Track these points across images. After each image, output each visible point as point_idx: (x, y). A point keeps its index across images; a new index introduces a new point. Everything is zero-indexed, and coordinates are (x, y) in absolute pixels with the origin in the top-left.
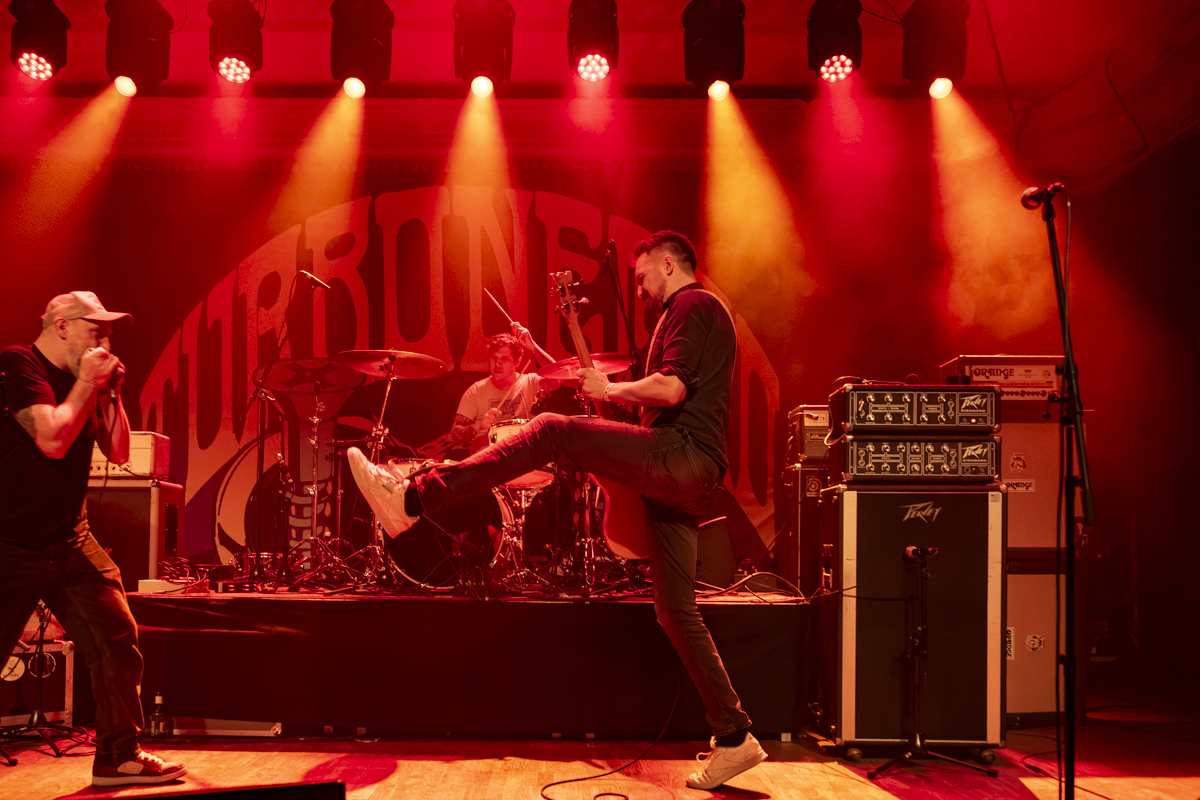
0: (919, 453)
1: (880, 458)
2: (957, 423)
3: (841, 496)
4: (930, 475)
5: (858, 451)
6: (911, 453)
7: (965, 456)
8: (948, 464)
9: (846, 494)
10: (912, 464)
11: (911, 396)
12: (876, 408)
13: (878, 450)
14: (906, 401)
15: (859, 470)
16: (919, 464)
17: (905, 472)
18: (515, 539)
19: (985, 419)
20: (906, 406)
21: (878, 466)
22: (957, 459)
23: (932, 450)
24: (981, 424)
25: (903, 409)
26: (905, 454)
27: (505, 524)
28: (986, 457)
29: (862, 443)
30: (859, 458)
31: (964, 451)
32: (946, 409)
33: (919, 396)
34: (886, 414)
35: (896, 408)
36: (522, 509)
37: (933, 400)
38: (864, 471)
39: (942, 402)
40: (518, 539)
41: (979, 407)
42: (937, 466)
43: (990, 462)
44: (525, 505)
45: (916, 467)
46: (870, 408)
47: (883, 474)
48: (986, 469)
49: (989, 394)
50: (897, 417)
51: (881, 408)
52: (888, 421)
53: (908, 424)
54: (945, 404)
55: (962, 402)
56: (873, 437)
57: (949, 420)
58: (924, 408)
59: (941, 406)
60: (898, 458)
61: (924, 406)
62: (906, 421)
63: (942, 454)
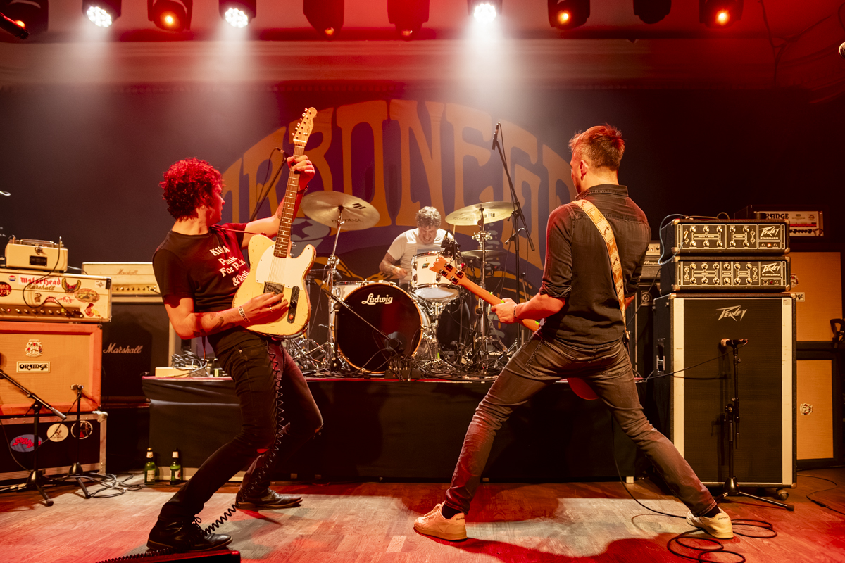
0: (730, 270)
1: (700, 274)
2: (758, 247)
3: (671, 302)
4: (738, 285)
5: (684, 268)
6: (724, 270)
7: (764, 271)
8: (751, 277)
9: (676, 301)
10: (724, 278)
11: (723, 228)
12: (697, 237)
13: (699, 268)
14: (719, 231)
15: (685, 283)
16: (730, 278)
17: (719, 284)
18: (430, 337)
19: (778, 244)
20: (719, 235)
21: (699, 279)
22: (757, 274)
23: (739, 267)
24: (775, 248)
25: (717, 237)
26: (719, 270)
27: (422, 326)
28: (779, 272)
29: (687, 262)
30: (684, 274)
31: (763, 268)
32: (749, 237)
33: (729, 227)
34: (704, 241)
35: (712, 237)
36: (436, 316)
37: (739, 231)
38: (688, 283)
39: (746, 231)
40: (433, 337)
41: (773, 235)
42: (743, 279)
43: (782, 276)
44: (437, 313)
45: (727, 280)
46: (693, 237)
47: (703, 285)
48: (779, 281)
49: (781, 226)
50: (713, 243)
51: (701, 237)
52: (706, 246)
53: (721, 248)
54: (749, 233)
55: (761, 232)
56: (695, 258)
57: (751, 245)
58: (732, 237)
59: (746, 235)
60: (714, 274)
61: (733, 234)
62: (720, 246)
63: (747, 270)
